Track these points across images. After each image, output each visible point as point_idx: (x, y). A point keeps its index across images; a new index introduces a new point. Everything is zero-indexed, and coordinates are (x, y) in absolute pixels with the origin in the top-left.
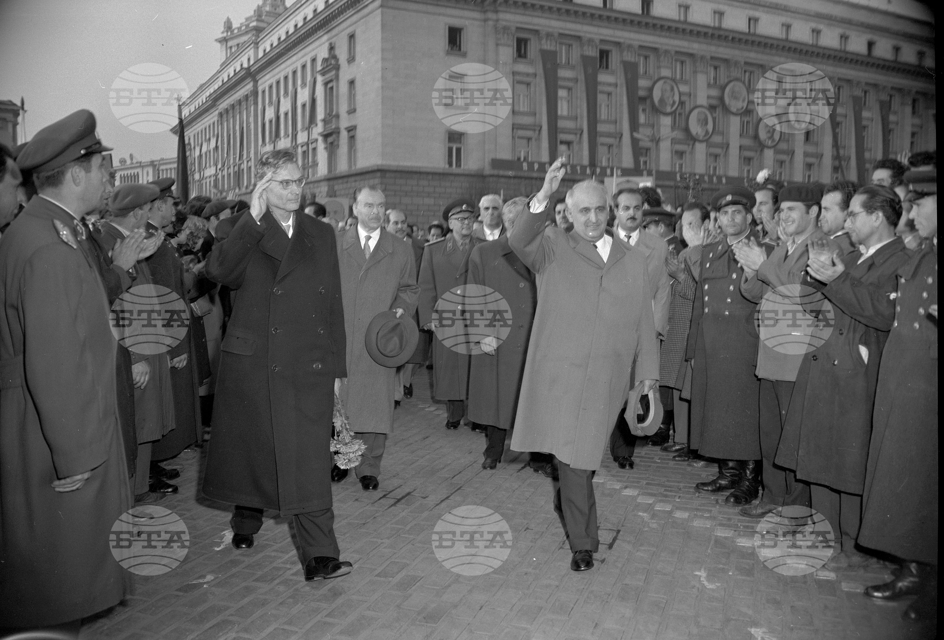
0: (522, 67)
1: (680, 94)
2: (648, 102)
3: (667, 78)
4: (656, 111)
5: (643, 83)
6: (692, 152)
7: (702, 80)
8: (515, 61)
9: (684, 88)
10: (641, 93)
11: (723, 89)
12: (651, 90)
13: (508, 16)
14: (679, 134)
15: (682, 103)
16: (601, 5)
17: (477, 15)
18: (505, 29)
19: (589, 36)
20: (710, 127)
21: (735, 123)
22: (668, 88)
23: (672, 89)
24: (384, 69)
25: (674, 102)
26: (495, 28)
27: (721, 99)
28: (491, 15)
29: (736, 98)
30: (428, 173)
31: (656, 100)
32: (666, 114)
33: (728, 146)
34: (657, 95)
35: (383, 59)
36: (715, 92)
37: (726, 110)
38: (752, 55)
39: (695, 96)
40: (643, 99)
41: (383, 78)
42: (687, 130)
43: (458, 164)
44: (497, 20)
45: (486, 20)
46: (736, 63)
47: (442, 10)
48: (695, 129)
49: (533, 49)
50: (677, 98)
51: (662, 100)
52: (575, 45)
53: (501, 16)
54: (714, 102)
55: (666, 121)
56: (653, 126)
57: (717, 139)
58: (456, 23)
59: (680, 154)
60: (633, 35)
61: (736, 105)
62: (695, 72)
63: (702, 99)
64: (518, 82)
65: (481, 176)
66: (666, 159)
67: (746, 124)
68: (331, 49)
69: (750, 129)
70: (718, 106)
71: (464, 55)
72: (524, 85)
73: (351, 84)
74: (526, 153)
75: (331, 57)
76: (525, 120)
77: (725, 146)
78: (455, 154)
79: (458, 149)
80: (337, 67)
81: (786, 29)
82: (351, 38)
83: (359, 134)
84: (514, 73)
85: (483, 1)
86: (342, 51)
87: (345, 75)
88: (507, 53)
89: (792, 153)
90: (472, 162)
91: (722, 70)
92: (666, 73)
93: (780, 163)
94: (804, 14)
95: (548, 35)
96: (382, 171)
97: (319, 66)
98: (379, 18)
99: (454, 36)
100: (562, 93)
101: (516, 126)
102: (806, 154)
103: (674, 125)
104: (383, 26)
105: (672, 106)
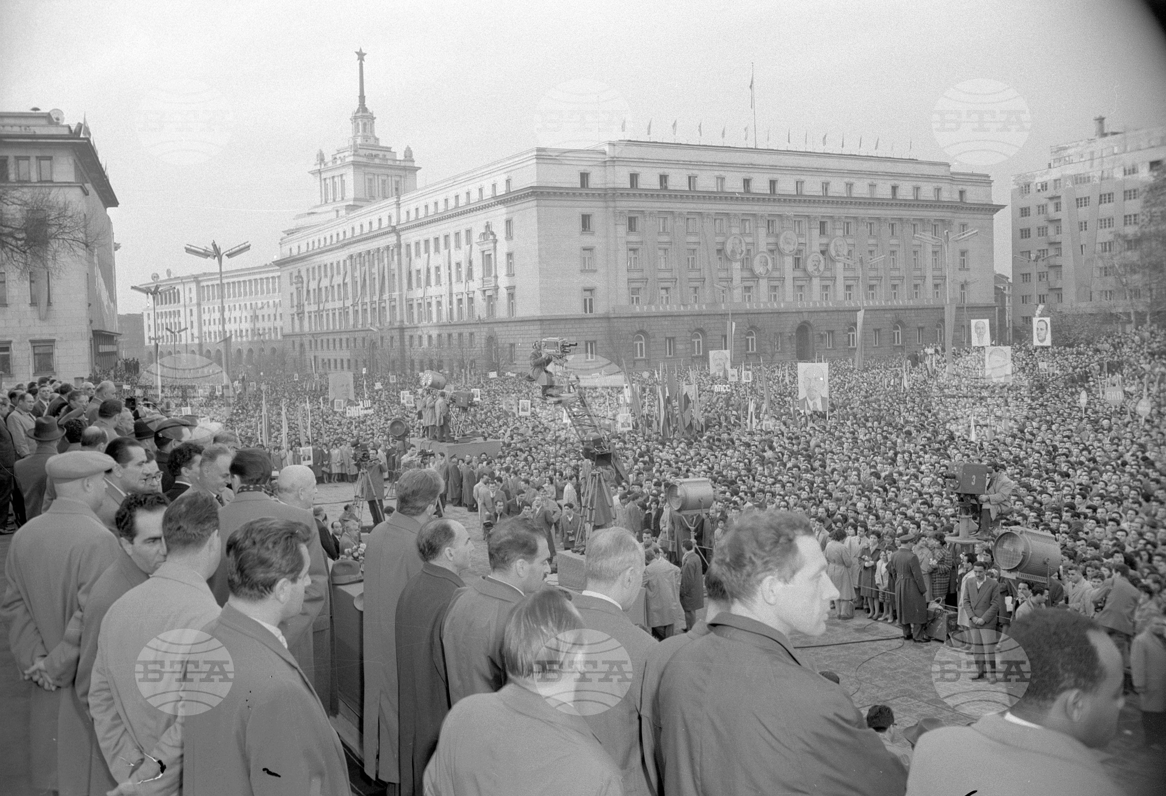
0: (632, 238)
1: (747, 244)
2: (724, 252)
3: (736, 234)
4: (730, 259)
5: (719, 239)
6: (758, 286)
7: (762, 232)
8: (628, 234)
9: (749, 240)
10: (718, 247)
11: (777, 236)
12: (725, 244)
13: (624, 204)
14: (746, 274)
15: (748, 251)
16: (687, 189)
17: (601, 204)
18: (621, 212)
19: (679, 210)
20: (770, 266)
21: (789, 261)
22: (737, 242)
23: (741, 242)
24: (540, 249)
25: (742, 251)
26: (614, 212)
27: (777, 244)
28: (612, 204)
29: (789, 243)
30: (572, 319)
31: (729, 251)
32: (737, 261)
33: (784, 279)
34: (729, 248)
35: (540, 243)
36: (772, 240)
37: (781, 253)
38: (800, 209)
39: (758, 245)
41: (540, 256)
42: (752, 271)
43: (591, 311)
44: (615, 207)
45: (607, 207)
46: (788, 217)
47: (578, 203)
48: (759, 269)
50: (744, 248)
51: (733, 251)
52: (669, 217)
53: (618, 204)
54: (772, 247)
55: (737, 265)
56: (727, 270)
57: (776, 274)
58: (587, 211)
59: (749, 288)
60: (710, 206)
61: (788, 248)
62: (757, 227)
63: (763, 246)
64: (630, 250)
65: (607, 318)
66: (737, 294)
67: (797, 261)
68: (488, 226)
69: (801, 266)
70: (775, 250)
71: (593, 233)
72: (634, 250)
73: (510, 255)
74: (637, 299)
75: (488, 232)
76: (636, 275)
77: (782, 279)
78: (589, 305)
79: (591, 300)
80: (495, 241)
81: (826, 186)
82: (508, 222)
83: (517, 292)
84: (628, 243)
85: (605, 194)
86: (500, 230)
87: (503, 247)
88: (622, 229)
89: (834, 279)
90: (600, 308)
91: (777, 224)
92: (735, 231)
93: (826, 287)
94: (839, 173)
95: (651, 213)
96: (541, 321)
97: (475, 237)
98: (535, 214)
99: (586, 220)
100: (661, 253)
101: (630, 281)
102: (846, 278)
103: (743, 268)
104: (539, 220)
105: (741, 254)
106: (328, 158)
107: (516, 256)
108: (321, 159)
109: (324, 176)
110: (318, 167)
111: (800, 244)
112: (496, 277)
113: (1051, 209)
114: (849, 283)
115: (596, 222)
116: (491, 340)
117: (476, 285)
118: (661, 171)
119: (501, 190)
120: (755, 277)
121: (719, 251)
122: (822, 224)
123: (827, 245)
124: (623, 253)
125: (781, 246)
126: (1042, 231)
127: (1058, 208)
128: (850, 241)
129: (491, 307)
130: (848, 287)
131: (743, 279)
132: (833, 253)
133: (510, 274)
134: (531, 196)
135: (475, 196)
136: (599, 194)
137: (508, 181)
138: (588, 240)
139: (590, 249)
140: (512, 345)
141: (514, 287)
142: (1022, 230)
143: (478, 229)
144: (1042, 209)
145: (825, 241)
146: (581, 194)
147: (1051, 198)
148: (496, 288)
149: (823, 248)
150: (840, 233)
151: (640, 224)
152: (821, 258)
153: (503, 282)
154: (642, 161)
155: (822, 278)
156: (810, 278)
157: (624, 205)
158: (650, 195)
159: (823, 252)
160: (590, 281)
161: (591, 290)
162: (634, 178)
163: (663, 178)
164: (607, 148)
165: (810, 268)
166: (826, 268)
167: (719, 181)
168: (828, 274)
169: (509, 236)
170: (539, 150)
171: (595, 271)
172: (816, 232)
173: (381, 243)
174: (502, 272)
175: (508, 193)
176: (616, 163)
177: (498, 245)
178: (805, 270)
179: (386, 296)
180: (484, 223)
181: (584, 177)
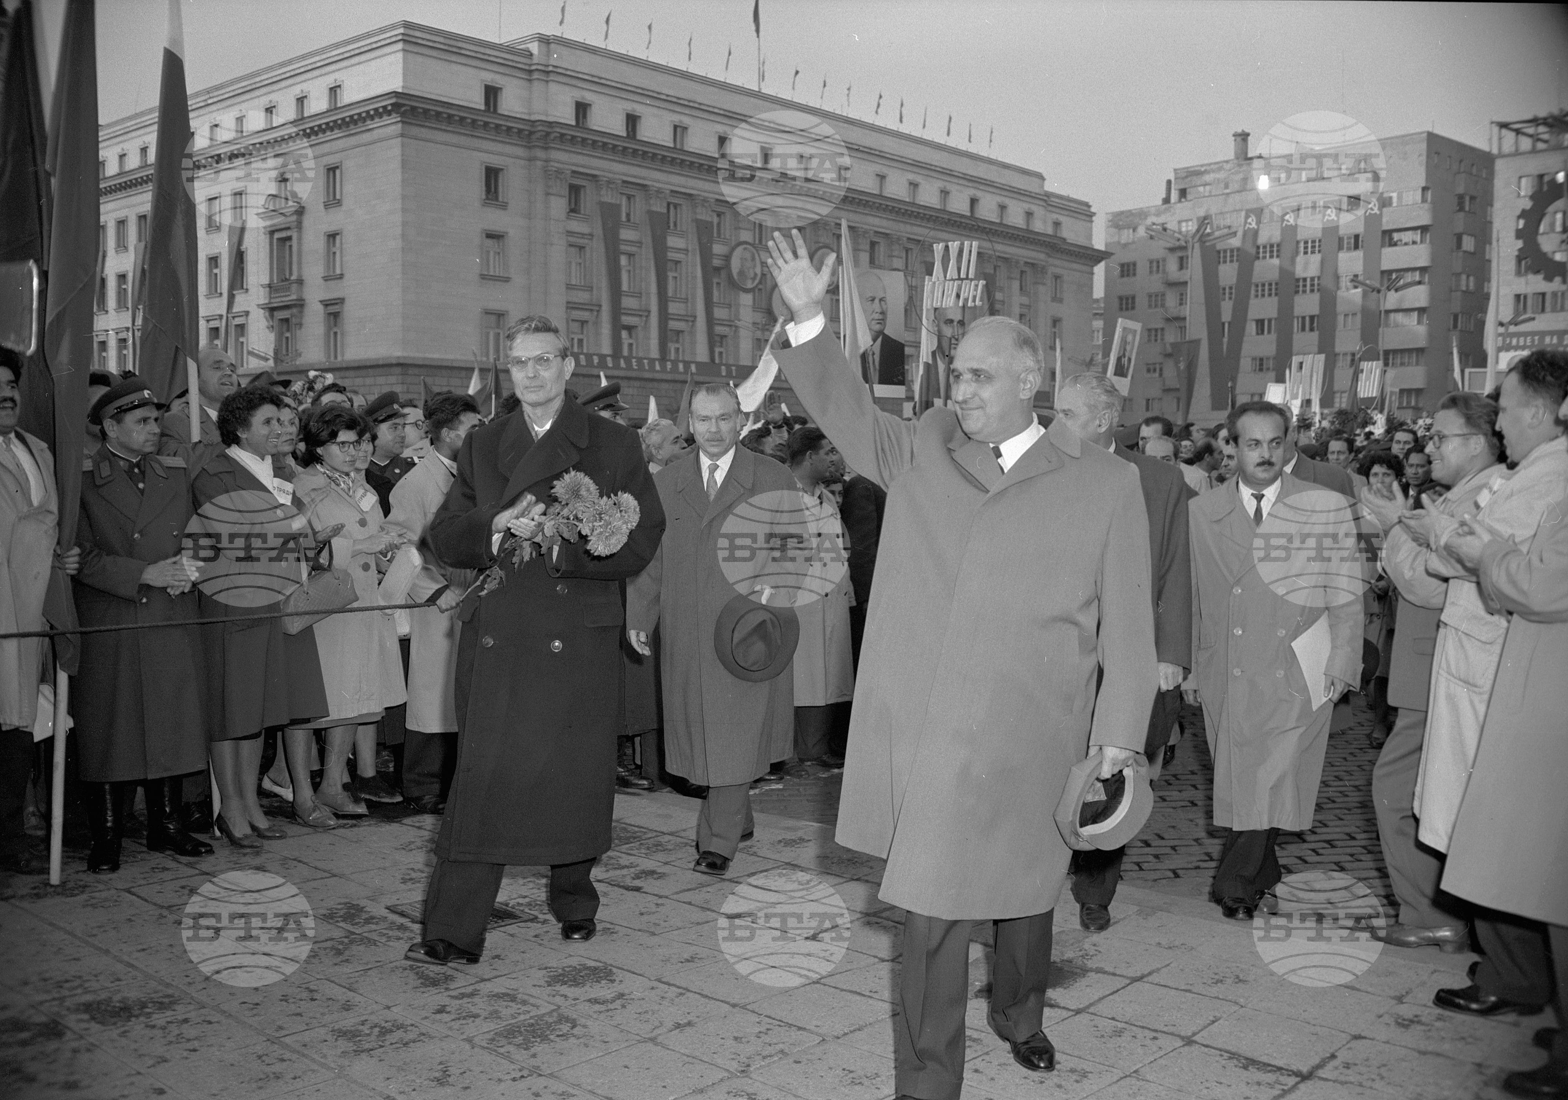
0: (575, 226)
2: (723, 273)
3: (746, 243)
4: (735, 286)
5: (718, 249)
8: (567, 215)
10: (716, 262)
12: (727, 258)
13: (562, 156)
14: (760, 317)
16: (672, 145)
17: (522, 151)
18: (559, 172)
19: (656, 185)
22: (748, 255)
23: (753, 259)
24: (404, 224)
26: (545, 171)
28: (541, 154)
30: (462, 368)
31: (735, 271)
32: (747, 291)
34: (735, 265)
35: (404, 210)
40: (717, 270)
41: (405, 237)
42: (770, 312)
43: (497, 356)
44: (547, 161)
45: (531, 160)
46: (825, 225)
47: (480, 142)
49: (589, 200)
50: (758, 270)
51: (741, 273)
52: (639, 196)
53: (555, 155)
55: (746, 299)
56: (729, 306)
58: (495, 161)
59: (761, 343)
60: (707, 186)
64: (571, 245)
71: (504, 206)
72: (578, 248)
73: (332, 238)
74: (583, 342)
76: (580, 296)
78: (492, 343)
80: (300, 212)
81: (881, 179)
82: (331, 174)
84: (570, 233)
85: (531, 133)
87: (317, 223)
88: (559, 205)
94: (900, 162)
95: (609, 182)
96: (404, 366)
98: (397, 151)
99: (492, 179)
100: (624, 260)
101: (571, 306)
103: (755, 308)
104: (404, 164)
105: (754, 279)
107: (348, 240)
112: (301, 282)
113: (1172, 266)
115: (511, 186)
117: (252, 299)
118: (630, 107)
119: (317, 106)
124: (558, 253)
126: (1156, 300)
127: (1182, 264)
128: (910, 281)
129: (285, 342)
131: (755, 324)
133: (334, 276)
134: (389, 113)
135: (256, 123)
136: (520, 131)
137: (333, 92)
138: (495, 219)
139: (496, 237)
141: (340, 301)
142: (1121, 298)
144: (1156, 265)
146: (486, 124)
147: (1172, 250)
148: (300, 304)
150: (897, 264)
153: (316, 291)
154: (598, 83)
157: (564, 159)
158: (607, 144)
160: (494, 296)
161: (499, 316)
162: (582, 109)
163: (632, 120)
164: (534, 48)
167: (720, 140)
170: (407, 25)
171: (507, 280)
174: (314, 271)
175: (334, 108)
176: (552, 77)
177: (307, 220)
181: (491, 93)
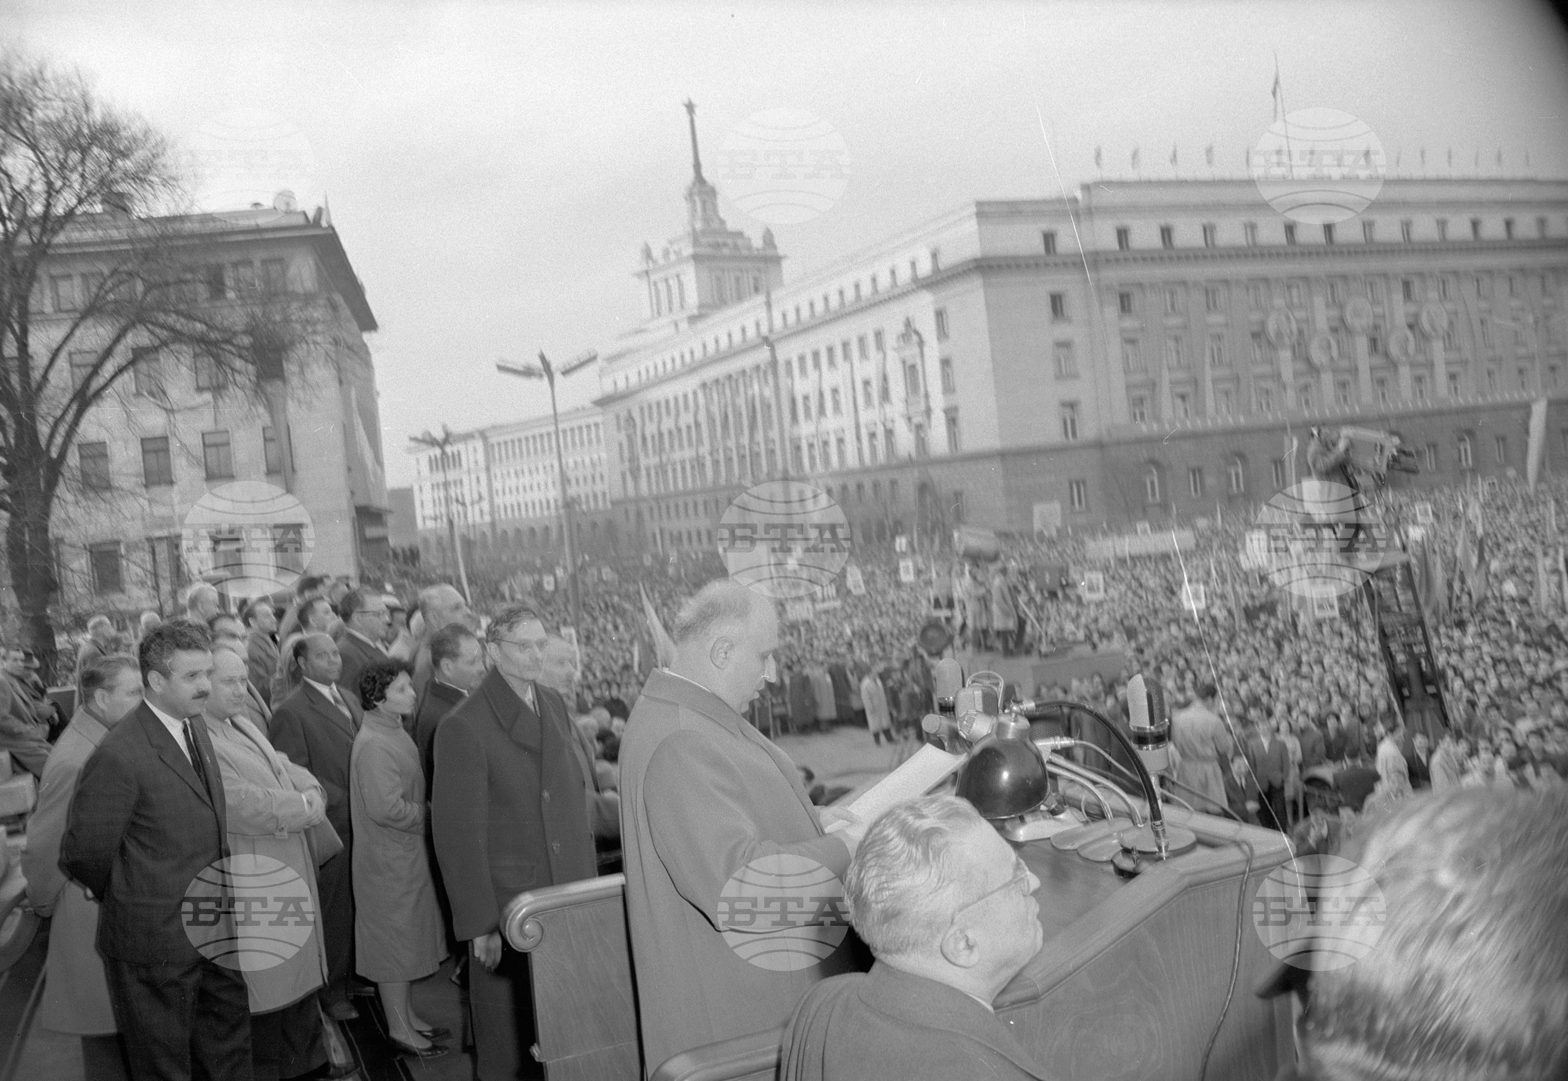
0: (1127, 323)
1: (1297, 321)
2: (1263, 336)
3: (1281, 307)
4: (1273, 346)
5: (1255, 317)
6: (1318, 384)
7: (1319, 302)
8: (1120, 317)
9: (1300, 314)
10: (1255, 328)
11: (1342, 307)
12: (1264, 323)
13: (1111, 274)
14: (1301, 366)
15: (1301, 332)
16: (1203, 245)
17: (1077, 276)
18: (1108, 286)
19: (1193, 278)
20: (1335, 352)
21: (1362, 344)
22: (1283, 318)
23: (1288, 318)
24: (993, 349)
25: (1292, 332)
26: (1097, 286)
27: (1342, 320)
28: (1092, 276)
30: (1046, 450)
32: (1285, 347)
33: (1356, 369)
34: (1271, 327)
35: (991, 339)
36: (1334, 313)
37: (1349, 331)
38: (1373, 264)
39: (1314, 322)
41: (995, 360)
42: (1308, 361)
43: (1074, 434)
44: (1098, 280)
45: (1086, 281)
46: (1355, 277)
47: (1043, 278)
50: (1294, 328)
51: (1279, 334)
52: (1180, 290)
53: (1104, 274)
54: (1336, 324)
55: (1285, 355)
56: (1271, 361)
57: (1344, 364)
58: (1057, 288)
59: (1306, 388)
60: (1239, 269)
61: (1360, 322)
62: (1311, 295)
63: (1321, 323)
64: (1126, 341)
65: (1099, 445)
66: (1290, 398)
67: (1373, 342)
68: (908, 324)
69: (1380, 347)
70: (1340, 327)
71: (1069, 321)
72: (1132, 342)
73: (946, 363)
74: (1142, 415)
75: (910, 332)
76: (1138, 378)
77: (1354, 370)
78: (1070, 426)
79: (1073, 422)
80: (921, 343)
81: (1407, 226)
82: (940, 315)
83: (963, 416)
84: (1122, 331)
85: (1083, 262)
86: (927, 326)
87: (933, 352)
88: (1112, 311)
89: (1431, 365)
90: (1088, 431)
91: (1340, 286)
92: (1279, 302)
93: (1419, 379)
94: (1425, 206)
95: (1151, 285)
96: (1003, 455)
97: (890, 340)
98: (981, 297)
99: (1057, 302)
100: (1171, 344)
101: (1128, 387)
102: (1448, 363)
103: (1294, 357)
104: (988, 305)
105: (1290, 336)
106: (657, 253)
107: (956, 364)
108: (648, 254)
109: (653, 277)
110: (644, 267)
111: (1376, 316)
112: (927, 396)
114: (1455, 369)
115: (1074, 304)
116: (923, 488)
117: (896, 409)
118: (1162, 222)
119: (925, 268)
120: (1313, 369)
121: (1256, 335)
122: (1407, 285)
123: (1417, 316)
124: (1115, 349)
125: (1349, 319)
128: (1449, 306)
129: (921, 443)
130: (1453, 377)
131: (1296, 374)
132: (1426, 325)
133: (948, 388)
134: (974, 271)
135: (884, 281)
136: (1073, 262)
137: (934, 256)
138: (1062, 331)
139: (1065, 345)
140: (958, 495)
141: (955, 409)
143: (893, 328)
145: (1412, 308)
146: (1046, 264)
148: (928, 411)
149: (1411, 320)
150: (1433, 295)
151: (1136, 302)
152: (1409, 333)
153: (938, 402)
154: (1134, 209)
155: (1413, 365)
156: (1394, 365)
157: (1113, 275)
158: (1147, 257)
159: (1411, 327)
160: (1067, 391)
161: (1072, 405)
162: (1122, 234)
163: (1166, 233)
164: (1079, 194)
165: (1394, 350)
166: (1418, 350)
167: (1249, 229)
168: (1421, 358)
169: (942, 333)
170: (980, 204)
171: (1076, 376)
172: (1398, 297)
173: (747, 361)
174: (935, 386)
175: (936, 270)
176: (1095, 215)
177: (926, 349)
178: (1387, 355)
179: (760, 437)
180: (902, 319)
181: (1049, 239)
